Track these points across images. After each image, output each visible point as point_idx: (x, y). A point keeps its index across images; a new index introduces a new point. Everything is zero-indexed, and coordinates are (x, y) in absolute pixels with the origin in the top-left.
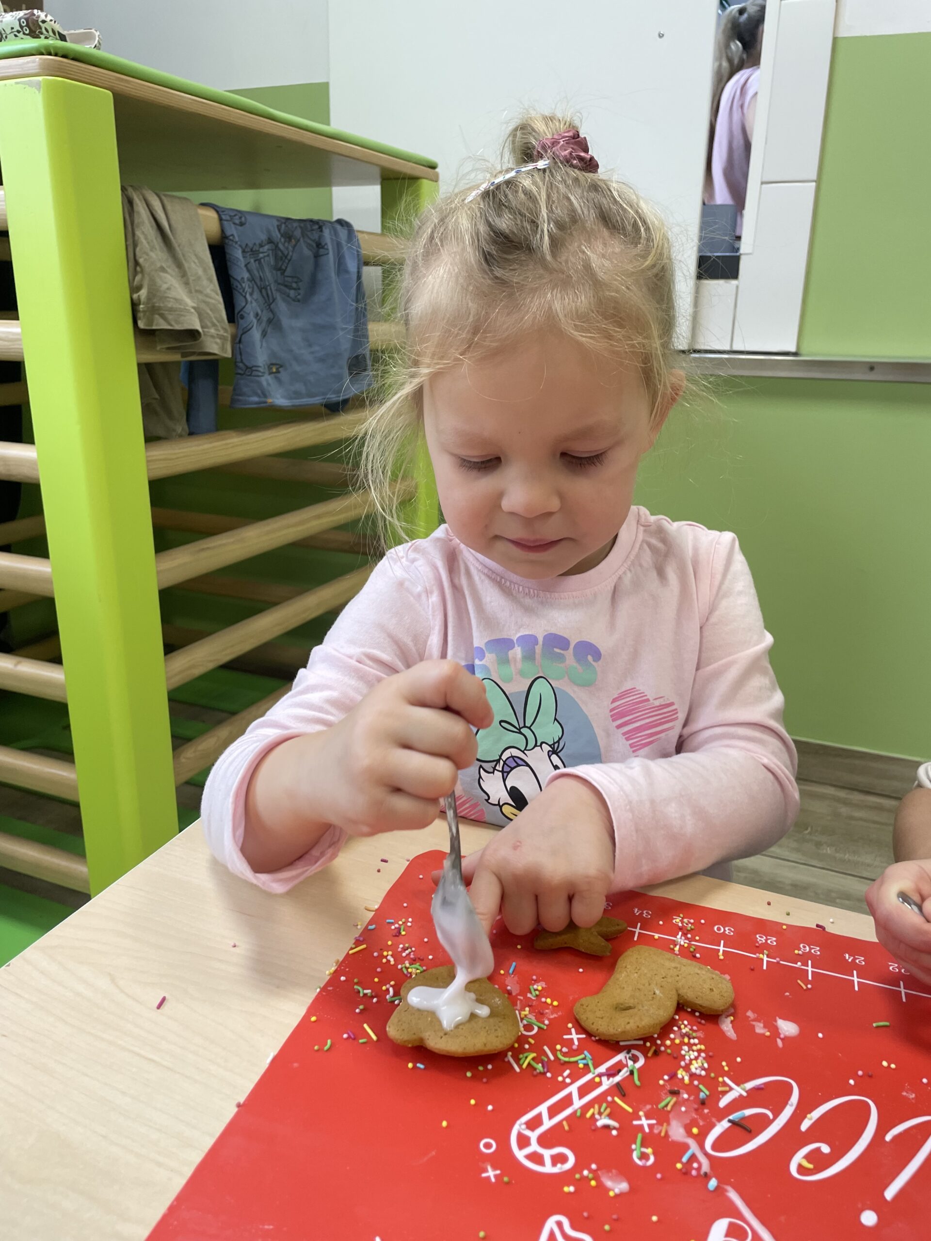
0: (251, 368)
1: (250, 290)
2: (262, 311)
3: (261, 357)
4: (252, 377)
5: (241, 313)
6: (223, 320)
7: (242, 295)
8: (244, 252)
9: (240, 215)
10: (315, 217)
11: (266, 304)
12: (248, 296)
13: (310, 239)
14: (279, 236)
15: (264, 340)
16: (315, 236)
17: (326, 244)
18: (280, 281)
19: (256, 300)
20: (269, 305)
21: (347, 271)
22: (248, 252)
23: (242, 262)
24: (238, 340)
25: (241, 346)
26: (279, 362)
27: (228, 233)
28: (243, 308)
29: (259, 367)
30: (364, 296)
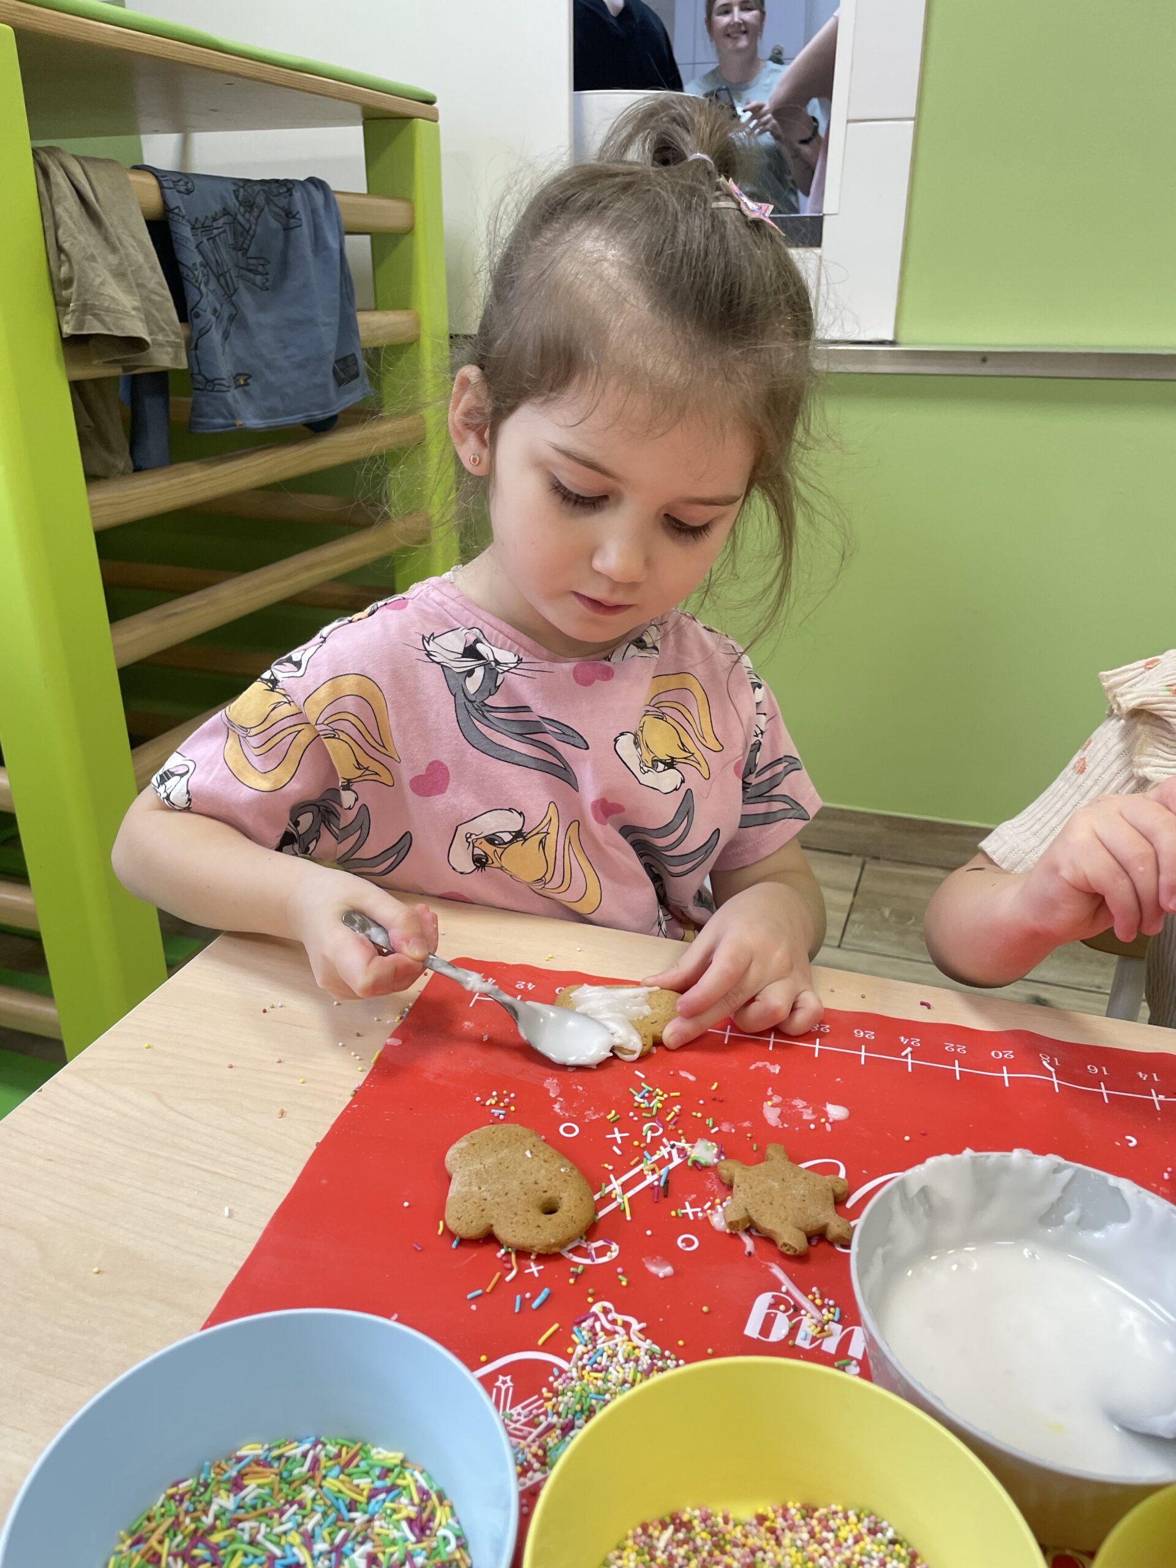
0: (212, 381)
1: (204, 279)
2: (221, 306)
3: (224, 367)
4: (215, 394)
5: (196, 310)
6: (173, 320)
7: (195, 286)
8: (193, 228)
9: (186, 180)
10: (281, 176)
11: (226, 296)
12: (202, 287)
13: (277, 206)
14: (237, 204)
15: (227, 344)
16: (283, 202)
17: (298, 212)
18: (242, 265)
19: (212, 292)
20: (230, 297)
21: (326, 248)
22: (197, 228)
23: (192, 244)
24: (193, 346)
25: (198, 352)
26: (246, 372)
27: (172, 205)
28: (198, 303)
29: (223, 379)
30: (350, 277)
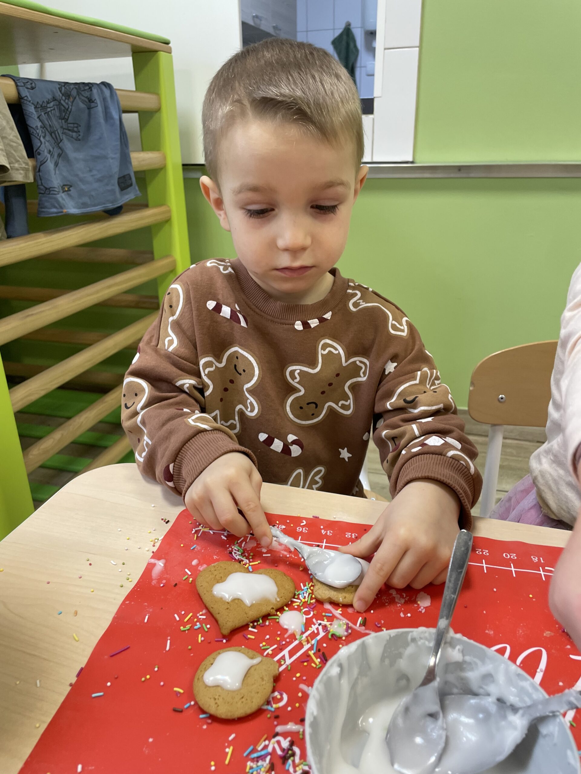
0: (49, 189)
1: (43, 134)
2: (53, 148)
3: (55, 181)
4: (51, 196)
5: (38, 151)
6: (24, 157)
7: (37, 138)
8: (36, 108)
9: (31, 82)
10: (86, 81)
11: (56, 144)
12: (42, 139)
13: (83, 96)
14: (61, 95)
15: (57, 169)
16: (87, 94)
17: (95, 99)
18: (64, 127)
19: (48, 141)
20: (58, 144)
21: (112, 118)
22: (38, 108)
23: (35, 116)
24: (38, 170)
25: (40, 174)
26: (68, 183)
27: (23, 95)
28: (40, 146)
29: (54, 188)
30: (126, 134)
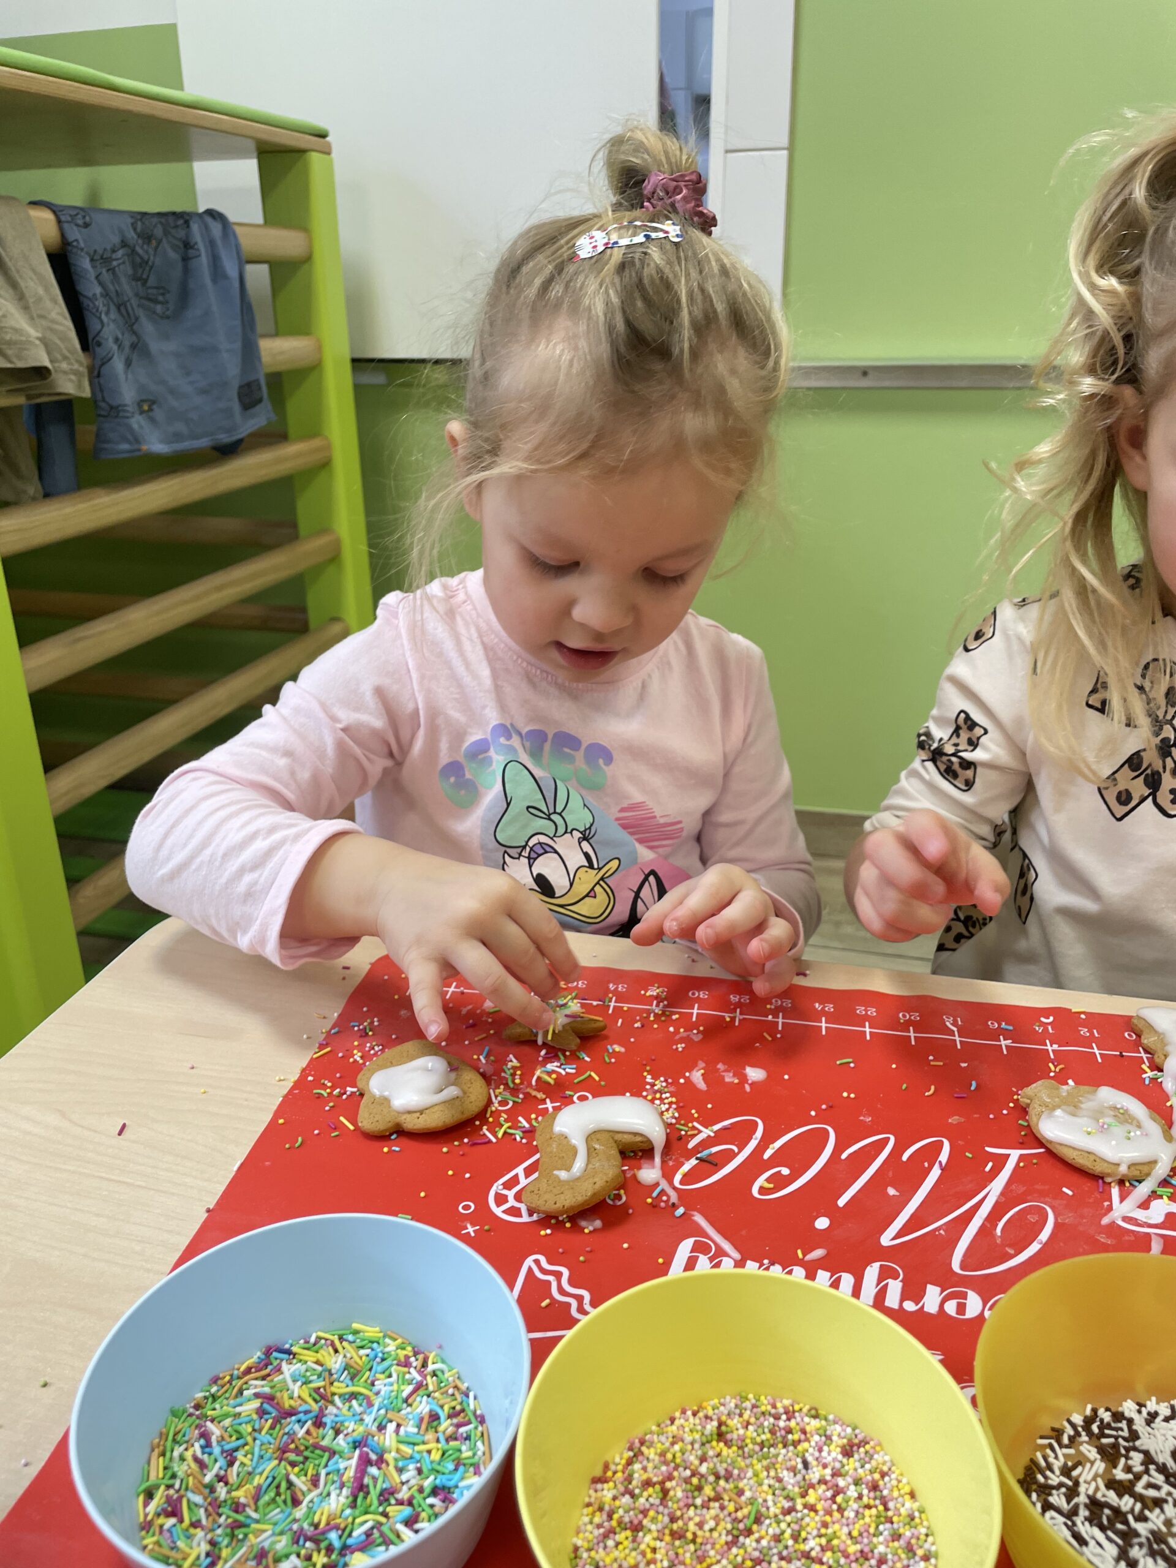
0: (116, 408)
1: (105, 309)
2: (123, 335)
3: (128, 394)
4: (119, 420)
5: (97, 338)
6: (76, 349)
7: (96, 315)
8: (92, 260)
9: (83, 214)
10: (178, 209)
11: (127, 325)
12: (103, 317)
13: (174, 237)
14: (135, 237)
15: (130, 371)
16: (181, 234)
17: (196, 243)
18: (142, 295)
19: (114, 321)
20: (132, 326)
21: (225, 277)
22: (98, 260)
23: (92, 274)
24: (96, 373)
25: (101, 381)
26: (149, 397)
27: (71, 238)
28: (100, 332)
29: (126, 406)
30: (251, 305)
